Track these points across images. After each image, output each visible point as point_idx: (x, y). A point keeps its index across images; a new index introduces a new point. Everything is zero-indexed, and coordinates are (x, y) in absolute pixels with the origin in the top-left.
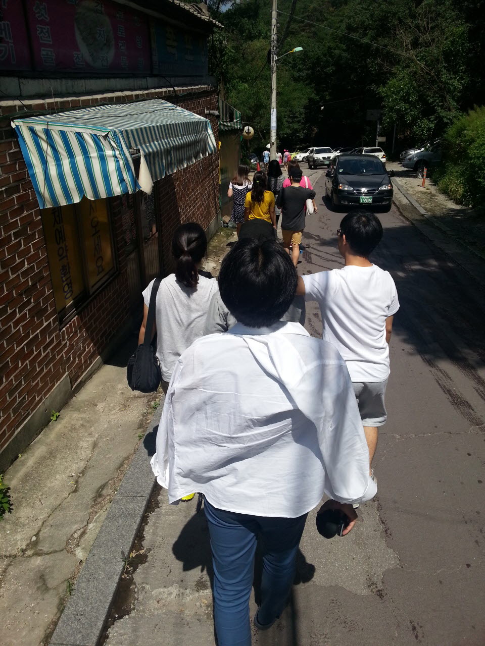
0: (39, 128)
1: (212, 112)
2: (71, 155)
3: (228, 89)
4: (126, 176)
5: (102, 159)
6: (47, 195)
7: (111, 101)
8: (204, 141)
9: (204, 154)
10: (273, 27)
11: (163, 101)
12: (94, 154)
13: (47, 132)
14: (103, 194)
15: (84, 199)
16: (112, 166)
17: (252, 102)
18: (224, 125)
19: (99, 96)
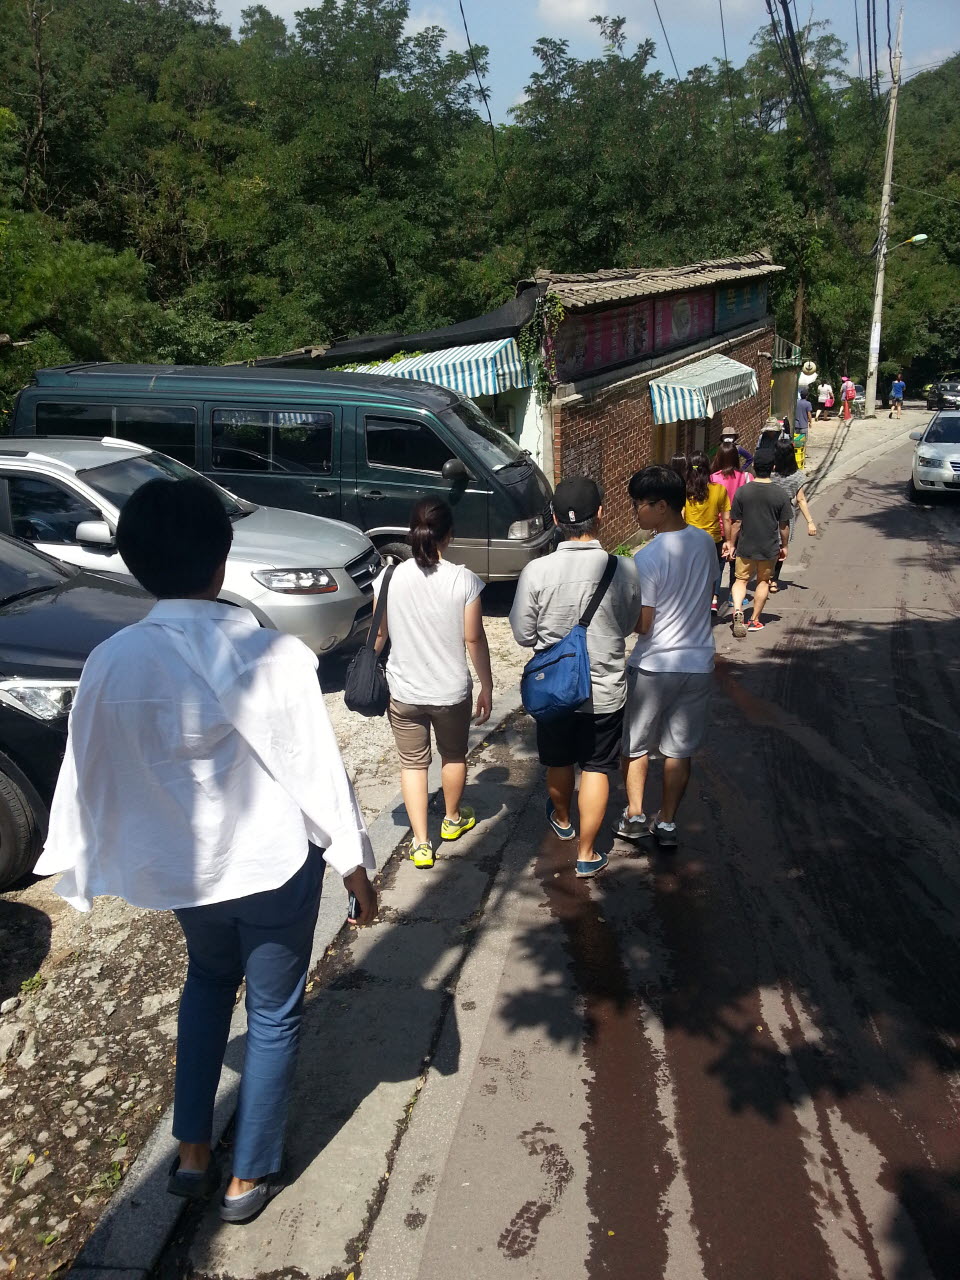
0: (662, 386)
1: (764, 353)
2: (676, 398)
3: (809, 294)
4: (702, 409)
5: (692, 400)
6: (660, 418)
7: (687, 363)
8: (748, 388)
9: (747, 395)
10: (883, 206)
11: (721, 356)
12: (687, 397)
13: (666, 388)
14: (689, 418)
15: (679, 420)
16: (696, 404)
17: (850, 308)
18: (779, 363)
19: (681, 361)
